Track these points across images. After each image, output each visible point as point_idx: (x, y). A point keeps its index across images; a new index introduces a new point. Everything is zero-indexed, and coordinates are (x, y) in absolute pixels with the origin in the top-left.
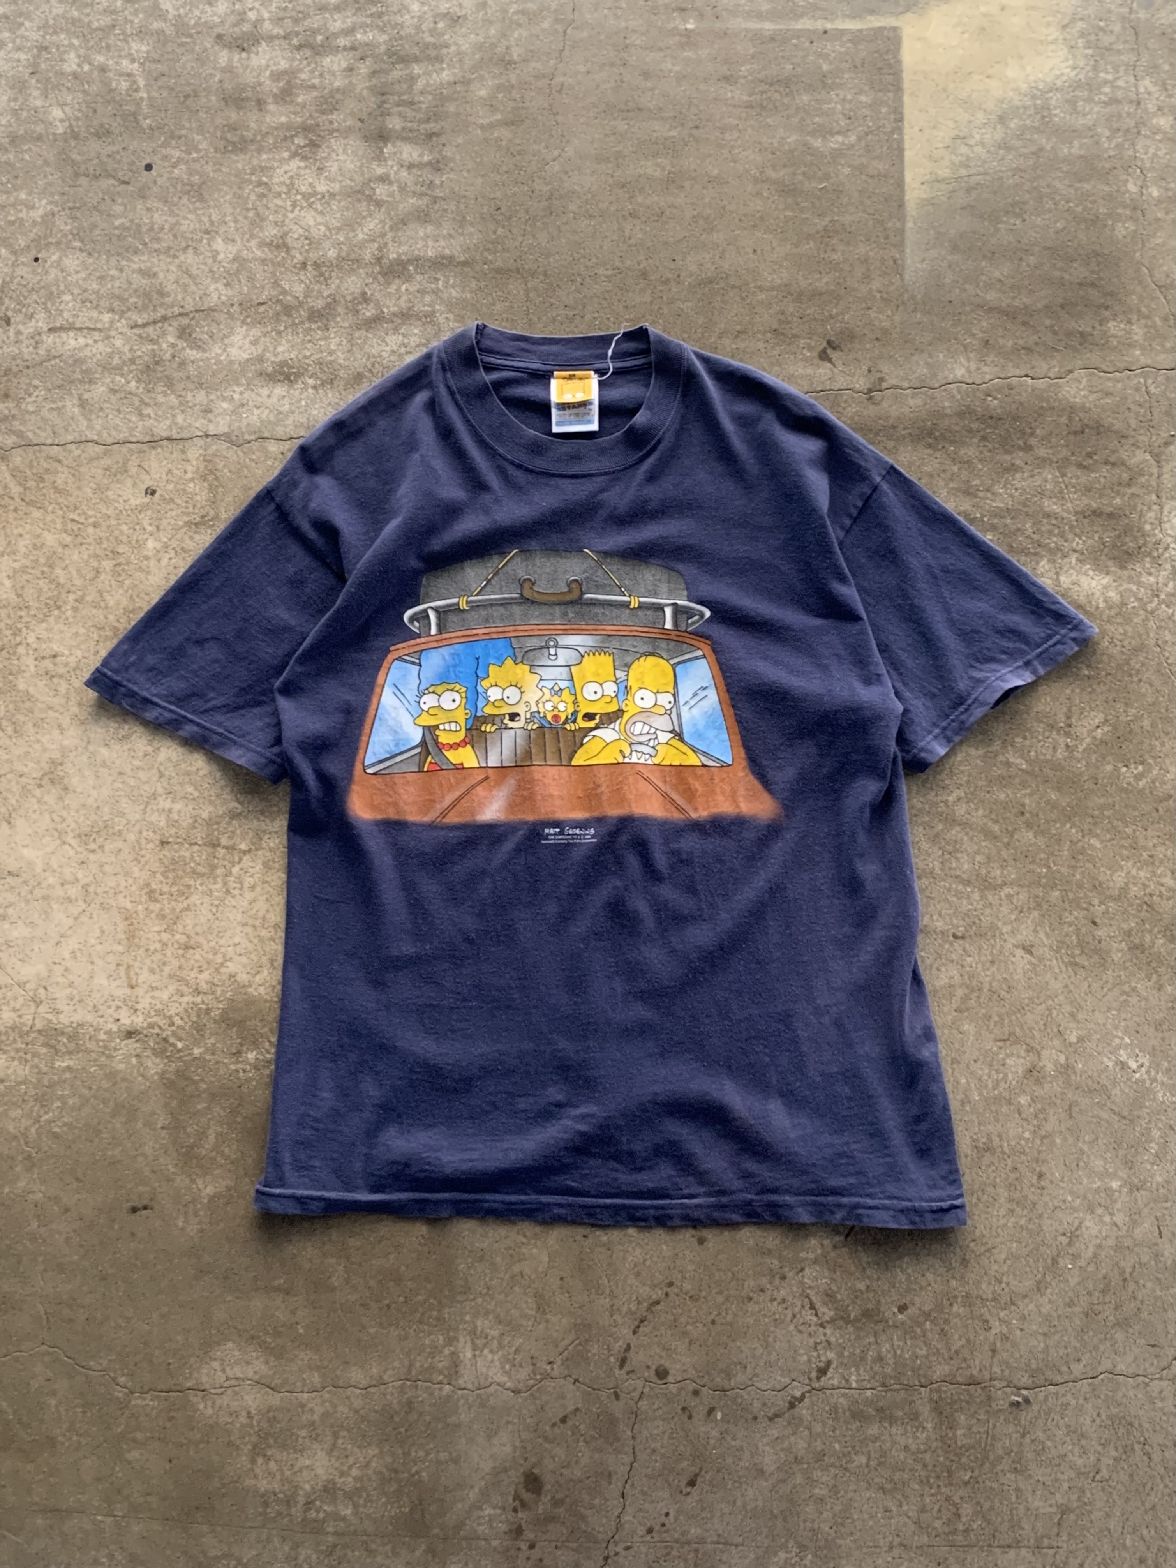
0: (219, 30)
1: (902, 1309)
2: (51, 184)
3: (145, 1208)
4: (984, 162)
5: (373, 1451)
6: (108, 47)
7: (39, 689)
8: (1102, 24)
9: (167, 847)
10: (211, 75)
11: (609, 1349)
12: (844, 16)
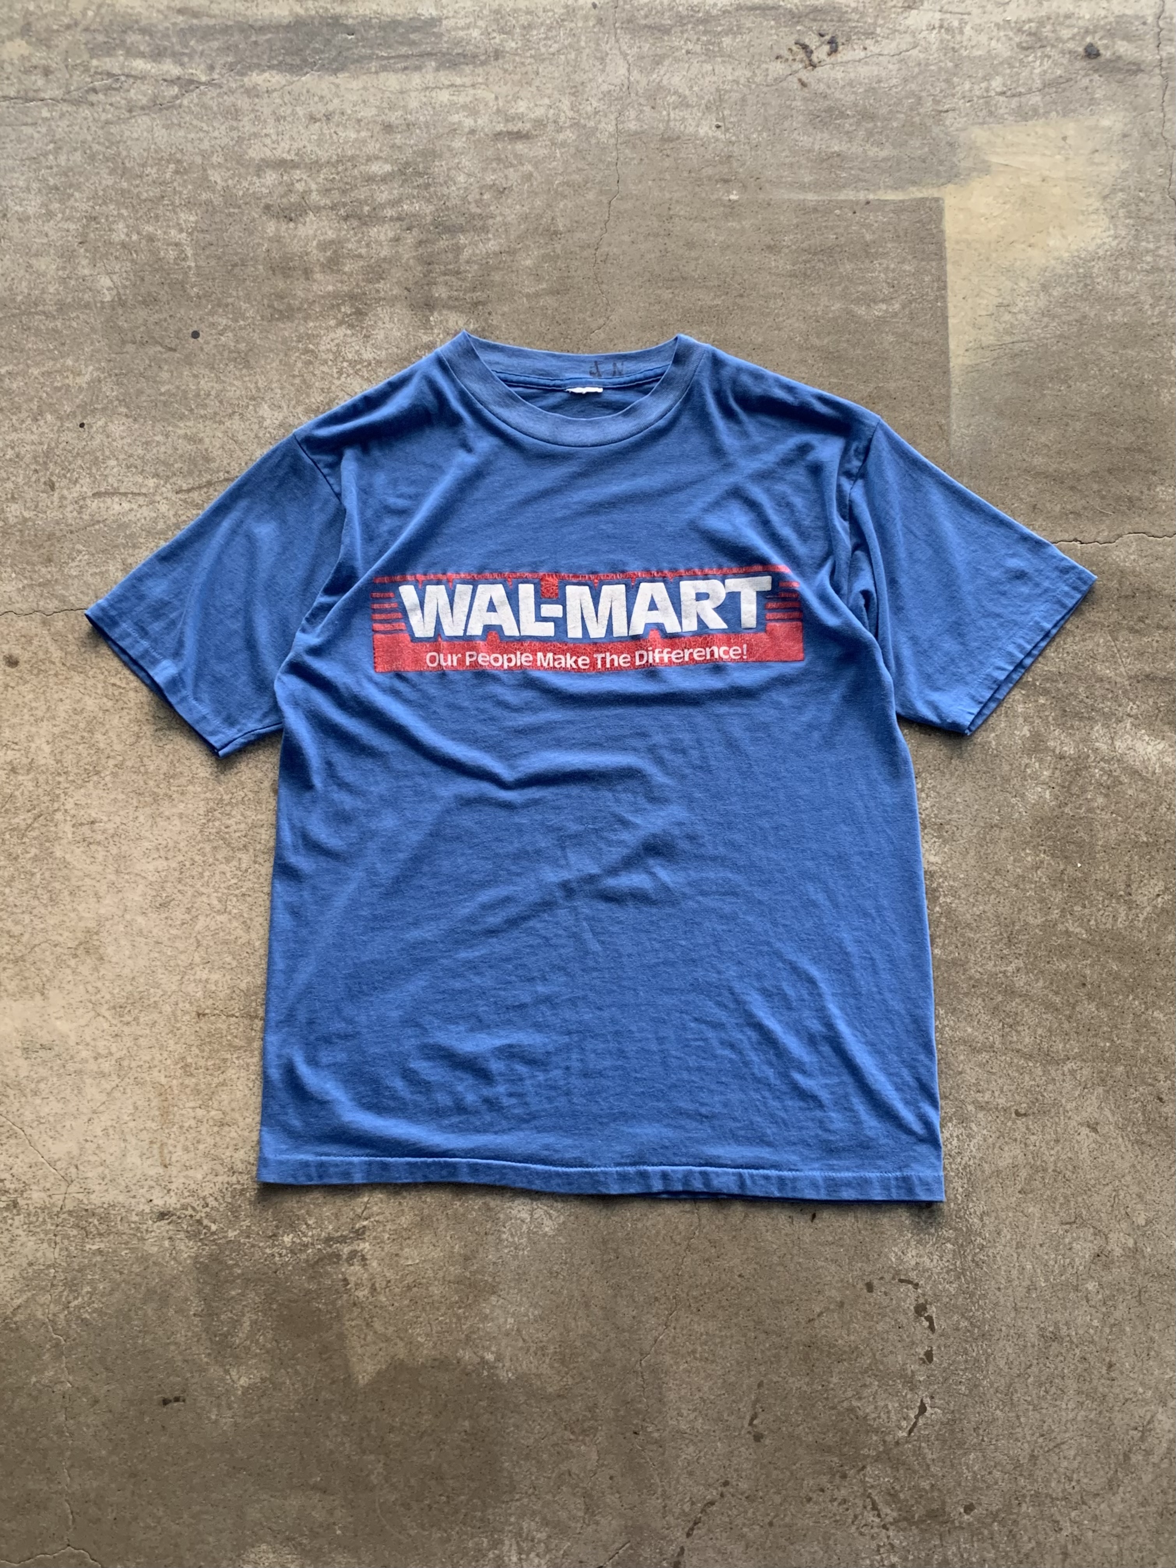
0: (268, 201)
1: (969, 1509)
2: (98, 351)
3: (177, 1400)
4: (1028, 329)
6: (157, 217)
7: (77, 857)
8: (1142, 195)
9: (204, 1019)
10: (259, 244)
11: (661, 1553)
12: (887, 187)
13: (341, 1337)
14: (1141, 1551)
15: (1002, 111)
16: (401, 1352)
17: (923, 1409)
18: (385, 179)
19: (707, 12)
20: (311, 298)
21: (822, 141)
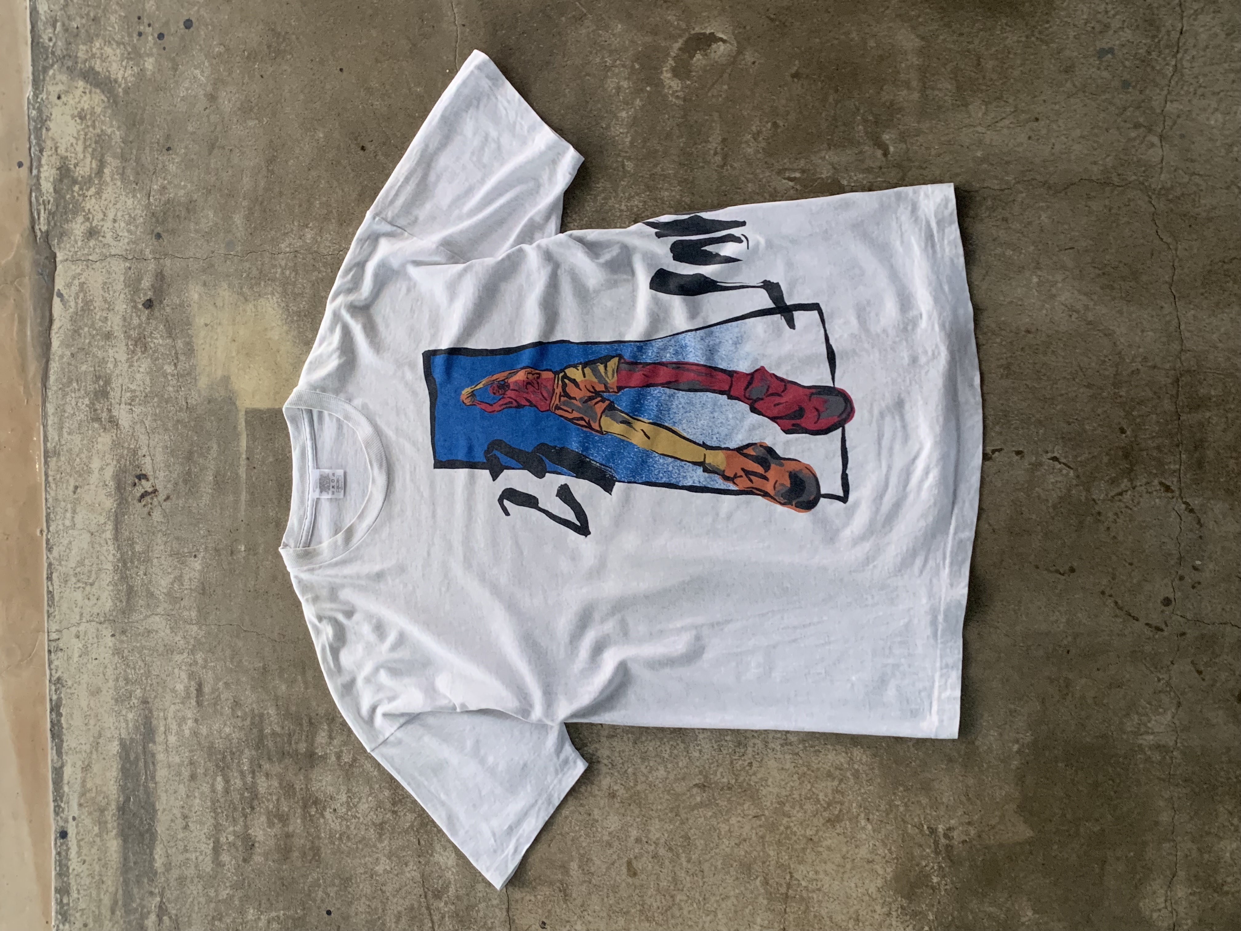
0: (240, 860)
1: (1123, 431)
5: (1220, 808)
10: (269, 867)
11: (1149, 639)
12: (238, 446)
13: (1001, 845)
14: (1152, 316)
15: (187, 366)
16: (1012, 807)
17: (1055, 459)
18: (227, 781)
19: (118, 560)
20: (305, 834)
21: (206, 489)
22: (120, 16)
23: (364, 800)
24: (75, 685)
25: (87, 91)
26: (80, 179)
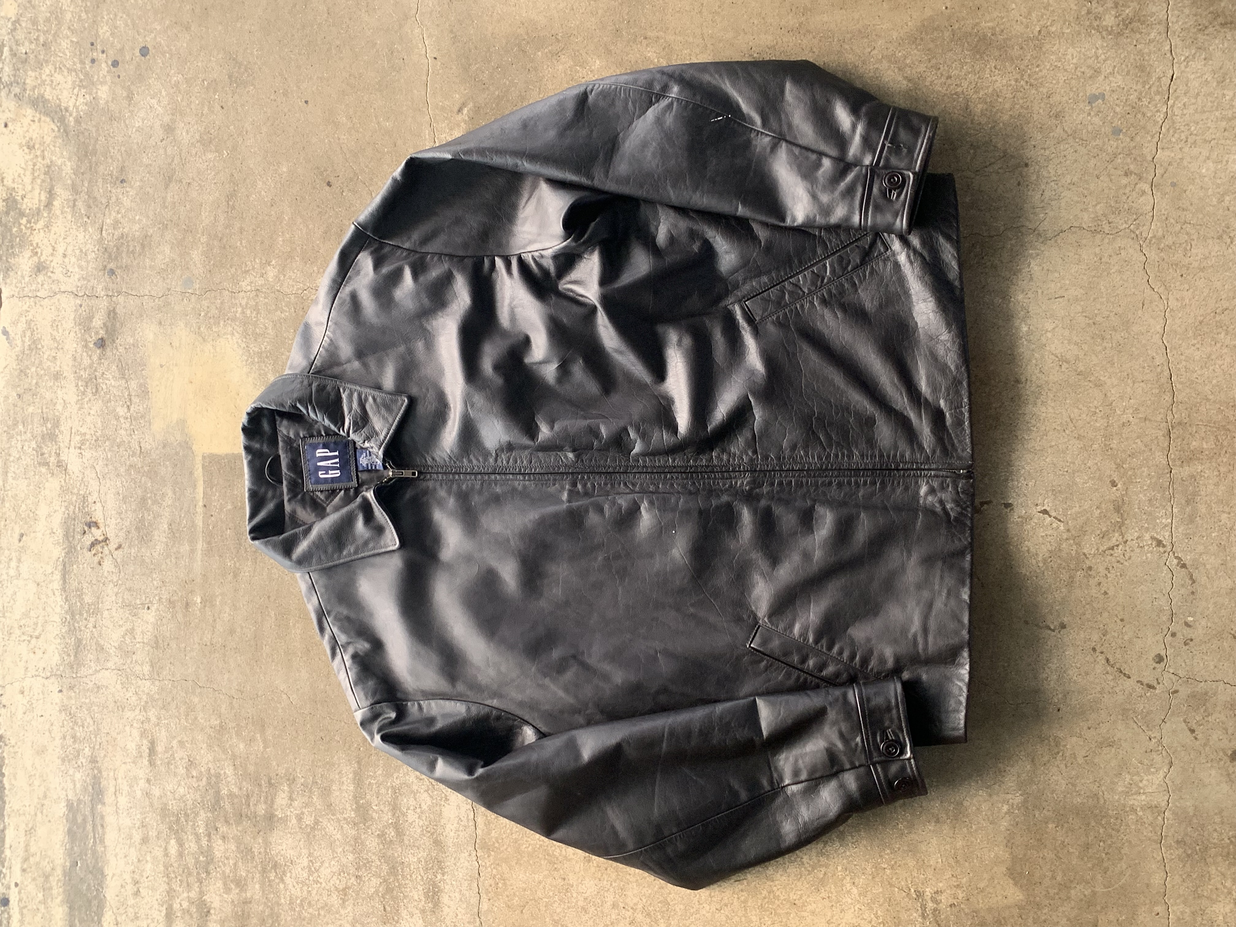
1: (1114, 484)
5: (1213, 870)
8: (203, 314)
11: (1141, 696)
12: (194, 492)
13: (990, 910)
14: (1144, 368)
15: (141, 409)
16: (1001, 869)
17: (1045, 512)
18: (181, 844)
19: (67, 612)
20: (264, 900)
21: (160, 536)
22: (72, 41)
23: (327, 865)
24: (19, 743)
25: (36, 119)
26: (28, 211)
